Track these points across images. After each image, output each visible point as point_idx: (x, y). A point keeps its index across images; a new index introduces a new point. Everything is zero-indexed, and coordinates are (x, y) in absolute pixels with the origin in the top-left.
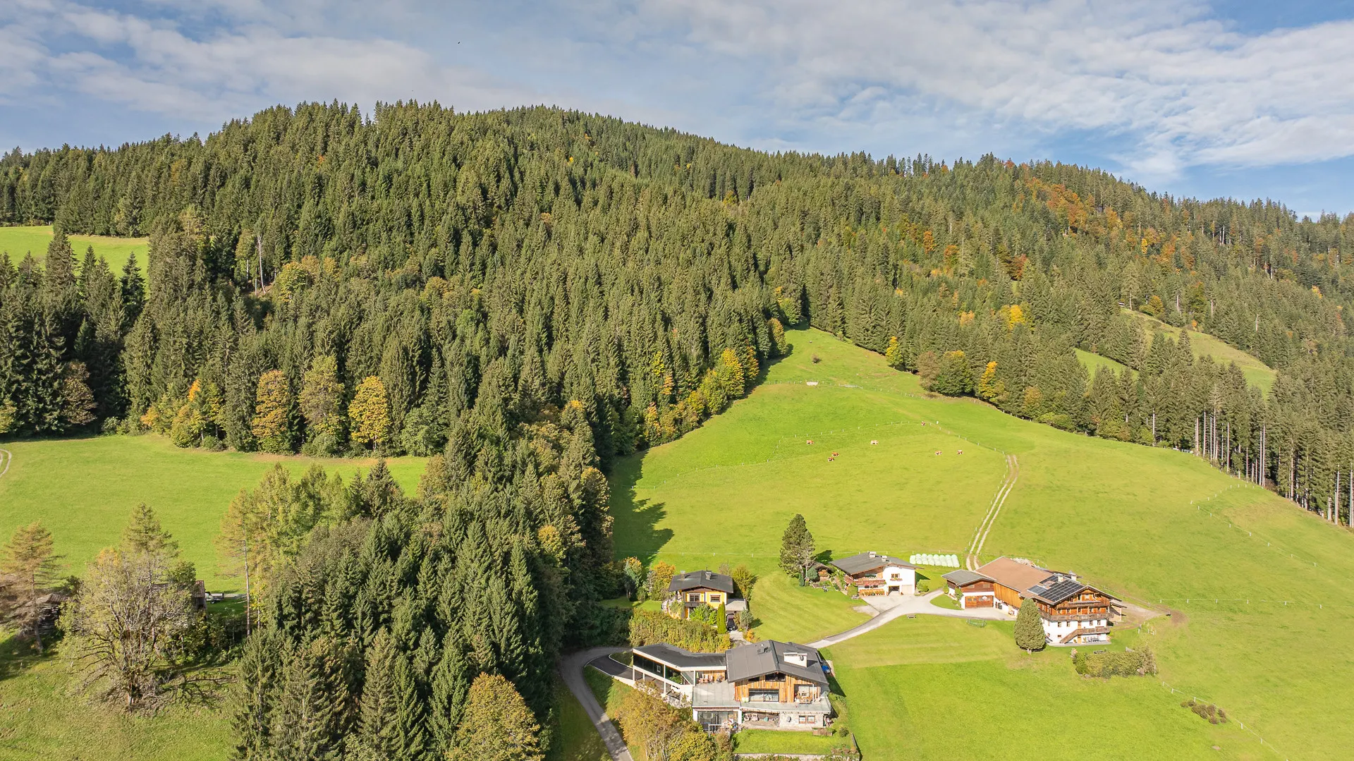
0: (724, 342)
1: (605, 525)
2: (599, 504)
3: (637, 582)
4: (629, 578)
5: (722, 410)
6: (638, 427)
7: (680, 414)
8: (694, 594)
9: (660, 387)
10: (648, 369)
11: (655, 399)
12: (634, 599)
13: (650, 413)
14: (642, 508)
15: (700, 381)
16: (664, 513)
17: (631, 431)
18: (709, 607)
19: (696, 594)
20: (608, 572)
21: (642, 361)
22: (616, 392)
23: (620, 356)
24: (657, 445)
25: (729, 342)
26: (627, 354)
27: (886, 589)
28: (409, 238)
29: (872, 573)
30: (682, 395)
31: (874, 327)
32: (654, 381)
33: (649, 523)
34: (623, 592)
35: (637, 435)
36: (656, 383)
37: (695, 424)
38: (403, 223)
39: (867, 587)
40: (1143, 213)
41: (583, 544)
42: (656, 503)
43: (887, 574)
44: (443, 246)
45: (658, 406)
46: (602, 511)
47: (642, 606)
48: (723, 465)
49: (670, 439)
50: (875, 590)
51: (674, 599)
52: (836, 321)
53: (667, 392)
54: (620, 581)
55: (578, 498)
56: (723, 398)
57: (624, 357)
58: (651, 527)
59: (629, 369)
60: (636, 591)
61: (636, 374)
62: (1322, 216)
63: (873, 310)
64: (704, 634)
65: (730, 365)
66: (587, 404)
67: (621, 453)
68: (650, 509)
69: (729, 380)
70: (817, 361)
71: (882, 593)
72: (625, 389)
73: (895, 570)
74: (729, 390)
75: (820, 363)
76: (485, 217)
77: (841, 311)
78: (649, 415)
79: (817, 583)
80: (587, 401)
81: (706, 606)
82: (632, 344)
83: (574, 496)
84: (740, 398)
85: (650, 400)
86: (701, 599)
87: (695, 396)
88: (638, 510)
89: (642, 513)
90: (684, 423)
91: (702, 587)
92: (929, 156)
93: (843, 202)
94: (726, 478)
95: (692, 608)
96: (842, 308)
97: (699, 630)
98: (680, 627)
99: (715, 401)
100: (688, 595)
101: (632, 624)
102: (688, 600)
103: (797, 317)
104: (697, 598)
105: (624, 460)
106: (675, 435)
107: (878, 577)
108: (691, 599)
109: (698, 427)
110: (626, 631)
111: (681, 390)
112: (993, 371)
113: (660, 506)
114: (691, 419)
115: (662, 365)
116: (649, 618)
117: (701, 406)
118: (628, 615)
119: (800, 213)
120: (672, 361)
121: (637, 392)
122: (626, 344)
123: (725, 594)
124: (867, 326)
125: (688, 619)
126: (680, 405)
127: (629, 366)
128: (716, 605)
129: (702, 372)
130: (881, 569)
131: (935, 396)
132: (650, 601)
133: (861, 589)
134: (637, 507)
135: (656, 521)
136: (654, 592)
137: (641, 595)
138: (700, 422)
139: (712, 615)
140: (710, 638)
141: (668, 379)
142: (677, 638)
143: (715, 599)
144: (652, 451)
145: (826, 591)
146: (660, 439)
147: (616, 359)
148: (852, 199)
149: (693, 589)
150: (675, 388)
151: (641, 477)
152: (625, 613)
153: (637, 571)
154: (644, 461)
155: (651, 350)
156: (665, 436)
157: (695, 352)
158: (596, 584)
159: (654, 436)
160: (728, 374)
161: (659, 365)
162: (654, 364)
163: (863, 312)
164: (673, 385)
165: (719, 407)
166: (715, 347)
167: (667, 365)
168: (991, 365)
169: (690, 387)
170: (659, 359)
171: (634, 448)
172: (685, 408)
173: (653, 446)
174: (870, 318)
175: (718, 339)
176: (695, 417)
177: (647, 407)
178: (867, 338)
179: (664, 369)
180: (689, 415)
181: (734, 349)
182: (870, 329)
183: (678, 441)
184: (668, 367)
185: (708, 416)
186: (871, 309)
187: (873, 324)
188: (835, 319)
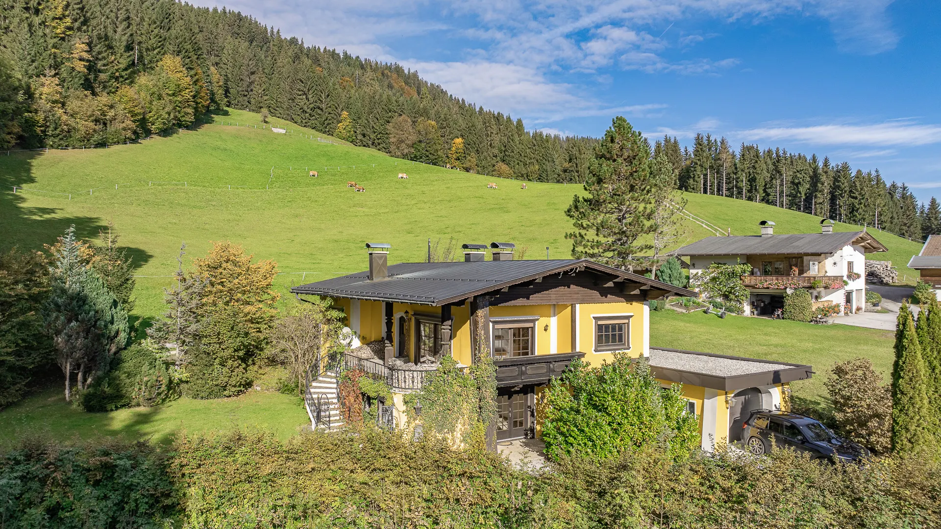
0: (163, 45)
5: (166, 132)
6: (20, 97)
7: (104, 114)
9: (65, 55)
10: (36, 19)
11: (55, 68)
13: (47, 88)
14: (46, 216)
15: (132, 78)
16: (105, 227)
24: (60, 147)
25: (171, 47)
30: (105, 87)
31: (313, 109)
32: (51, 42)
35: (18, 113)
36: (54, 47)
37: (129, 134)
42: (79, 215)
45: (61, 84)
49: (86, 142)
53: (80, 67)
63: (311, 92)
65: (174, 77)
68: (68, 219)
69: (173, 94)
70: (266, 122)
74: (176, 109)
75: (270, 124)
78: (45, 90)
84: (187, 128)
85: (45, 66)
87: (128, 91)
89: (49, 222)
90: (111, 129)
99: (160, 113)
106: (96, 137)
109: (134, 141)
111: (103, 76)
112: (460, 147)
113: (90, 219)
114: (122, 126)
115: (68, 21)
117: (137, 111)
120: (86, 24)
124: (305, 108)
126: (103, 99)
129: (133, 70)
138: (135, 138)
141: (79, 46)
144: (50, 154)
146: (67, 138)
150: (92, 68)
151: (32, 182)
156: (77, 136)
159: (56, 129)
160: (173, 87)
161: (60, 19)
162: (51, 14)
163: (300, 93)
164: (88, 61)
165: (164, 123)
166: (147, 49)
167: (77, 25)
168: (459, 141)
169: (117, 79)
170: (60, 9)
171: (8, 137)
172: (111, 107)
173: (52, 146)
174: (307, 99)
175: (153, 41)
176: (129, 123)
177: (38, 76)
178: (304, 121)
179: (70, 28)
180: (119, 118)
181: (178, 59)
182: (308, 111)
183: (100, 151)
184: (79, 29)
185: (148, 133)
186: (309, 91)
187: (312, 106)
188: (261, 105)
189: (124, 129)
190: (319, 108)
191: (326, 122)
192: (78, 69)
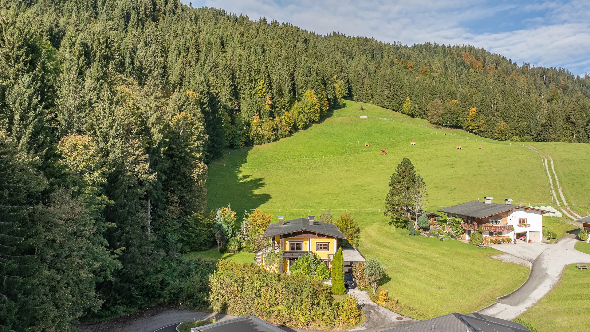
0: (307, 85)
1: (196, 171)
2: (190, 149)
3: (230, 232)
4: (220, 226)
5: (305, 127)
6: (245, 128)
7: (277, 125)
8: (295, 240)
9: (263, 104)
10: (254, 92)
11: (259, 111)
12: (223, 251)
13: (255, 121)
14: (245, 180)
15: (290, 106)
16: (263, 184)
17: (240, 130)
18: (315, 257)
19: (298, 241)
20: (197, 221)
21: (249, 85)
22: (229, 103)
23: (233, 81)
24: (259, 144)
25: (310, 86)
26: (239, 80)
27: (512, 235)
28: (94, 15)
29: (496, 218)
30: (278, 113)
31: (393, 96)
32: (258, 100)
33: (250, 189)
34: (214, 244)
35: (244, 134)
36: (259, 101)
37: (287, 133)
38: (90, 5)
39: (491, 234)
40: (507, 68)
41: (153, 178)
42: (257, 178)
43: (513, 219)
44: (117, 21)
45: (261, 117)
46: (193, 157)
47: (231, 258)
48: (309, 157)
49: (269, 140)
50: (500, 238)
51: (270, 249)
52: (368, 96)
53: (268, 108)
54: (211, 231)
55: (159, 132)
56: (307, 119)
57: (236, 82)
58: (252, 192)
59: (241, 92)
60: (228, 241)
61: (245, 94)
62: (586, 76)
63: (392, 86)
64: (315, 294)
65: (310, 100)
66: (201, 96)
67: (231, 147)
68: (252, 181)
69: (310, 109)
70: (362, 109)
71: (508, 241)
72: (236, 103)
73: (521, 214)
74: (310, 115)
75: (364, 111)
76: (152, 15)
77: (370, 91)
78: (254, 122)
79: (427, 232)
80: (201, 94)
81: (311, 256)
82: (242, 74)
83: (154, 130)
84: (317, 122)
85: (255, 111)
86: (305, 248)
87: (287, 114)
88: (241, 181)
89: (245, 183)
90: (280, 132)
91: (306, 232)
92: (399, 42)
93: (364, 47)
94: (312, 165)
95: (292, 259)
96: (371, 89)
97: (307, 290)
98: (278, 286)
99: (301, 121)
100: (288, 243)
101: (214, 280)
102: (288, 249)
103: (346, 92)
104: (299, 247)
105: (233, 151)
106: (273, 138)
107: (502, 222)
108: (292, 248)
109: (289, 136)
110: (206, 289)
111: (277, 109)
112: (475, 113)
113: (260, 180)
114: (285, 129)
115: (264, 90)
116: (238, 272)
117: (292, 121)
118: (211, 268)
119: (341, 51)
120: (271, 88)
121: (246, 105)
122: (238, 73)
123: (335, 241)
124: (389, 96)
125: (288, 273)
126: (277, 119)
127: (240, 89)
128: (323, 255)
129: (291, 102)
130: (507, 213)
131: (440, 127)
132: (244, 253)
133: (486, 236)
134: (241, 179)
135: (257, 188)
136: (249, 242)
137: (233, 245)
138: (291, 133)
139: (320, 267)
140: (323, 302)
141: (268, 99)
142: (273, 301)
143: (323, 247)
144: (255, 147)
145: (441, 240)
146: (262, 140)
147: (230, 81)
148: (369, 47)
149: (294, 234)
150: (273, 107)
151: (246, 162)
152: (208, 266)
153: (229, 221)
154: (249, 153)
155: (256, 78)
156: (266, 138)
157: (286, 88)
158: (182, 235)
159: (258, 137)
160: (309, 105)
161: (262, 89)
162: (258, 88)
163: (386, 87)
164: (271, 105)
165: (304, 124)
166: (300, 88)
167: (267, 90)
168: (473, 109)
169: (284, 109)
170: (262, 86)
171: (242, 143)
172: (281, 122)
173: (256, 144)
174: (390, 90)
175: (302, 84)
176: (287, 128)
177: (252, 116)
178: (388, 103)
179: (265, 92)
180: (284, 126)
181: (313, 91)
182: (391, 97)
183: (275, 143)
184: (268, 92)
185: (296, 130)
186: (391, 85)
187: (392, 94)
188: (368, 95)
189: (285, 131)
190: (396, 95)
191: (400, 102)
192: (267, 109)
